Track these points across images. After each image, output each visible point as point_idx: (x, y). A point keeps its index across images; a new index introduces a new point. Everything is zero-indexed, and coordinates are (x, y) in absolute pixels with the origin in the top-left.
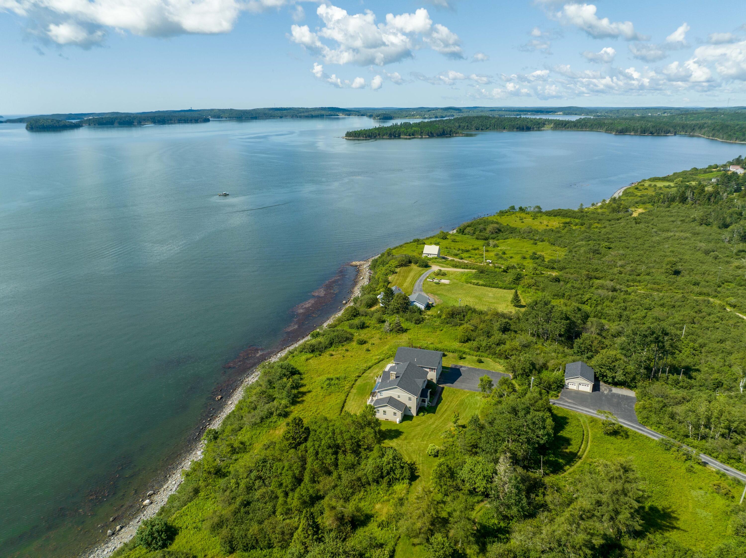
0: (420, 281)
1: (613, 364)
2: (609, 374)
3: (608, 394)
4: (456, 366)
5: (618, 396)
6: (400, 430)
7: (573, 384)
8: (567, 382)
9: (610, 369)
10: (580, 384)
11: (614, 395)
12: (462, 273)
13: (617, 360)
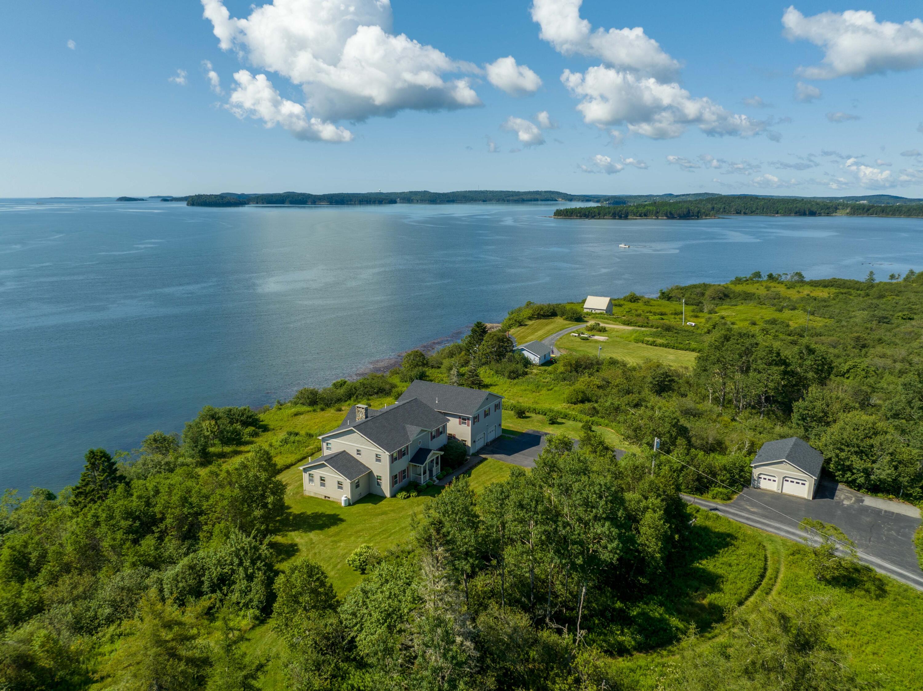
0: (557, 336)
1: (869, 442)
2: (857, 463)
3: (850, 507)
4: (538, 432)
5: (877, 512)
6: (341, 517)
7: (771, 477)
8: (756, 472)
9: (860, 453)
10: (785, 479)
11: (867, 510)
12: (634, 330)
13: (876, 434)
